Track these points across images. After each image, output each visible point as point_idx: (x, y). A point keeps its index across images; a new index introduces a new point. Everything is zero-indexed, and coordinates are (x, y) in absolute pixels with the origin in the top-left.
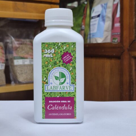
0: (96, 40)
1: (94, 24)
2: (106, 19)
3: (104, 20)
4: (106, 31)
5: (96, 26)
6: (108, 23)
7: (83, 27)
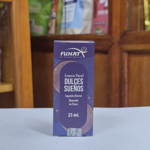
0: (73, 31)
1: (70, 11)
2: (86, 6)
3: (82, 7)
4: (85, 20)
5: (72, 14)
6: (88, 11)
7: (54, 14)
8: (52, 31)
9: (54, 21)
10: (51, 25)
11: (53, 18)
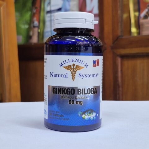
7: (36, 23)
8: (35, 40)
9: (36, 30)
10: (33, 34)
11: (34, 27)
